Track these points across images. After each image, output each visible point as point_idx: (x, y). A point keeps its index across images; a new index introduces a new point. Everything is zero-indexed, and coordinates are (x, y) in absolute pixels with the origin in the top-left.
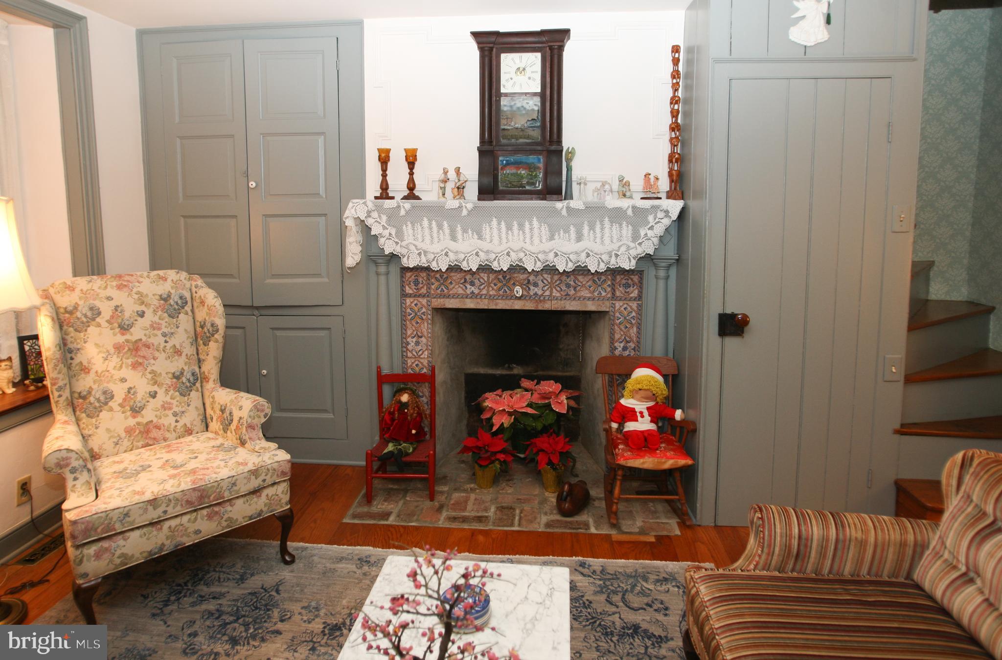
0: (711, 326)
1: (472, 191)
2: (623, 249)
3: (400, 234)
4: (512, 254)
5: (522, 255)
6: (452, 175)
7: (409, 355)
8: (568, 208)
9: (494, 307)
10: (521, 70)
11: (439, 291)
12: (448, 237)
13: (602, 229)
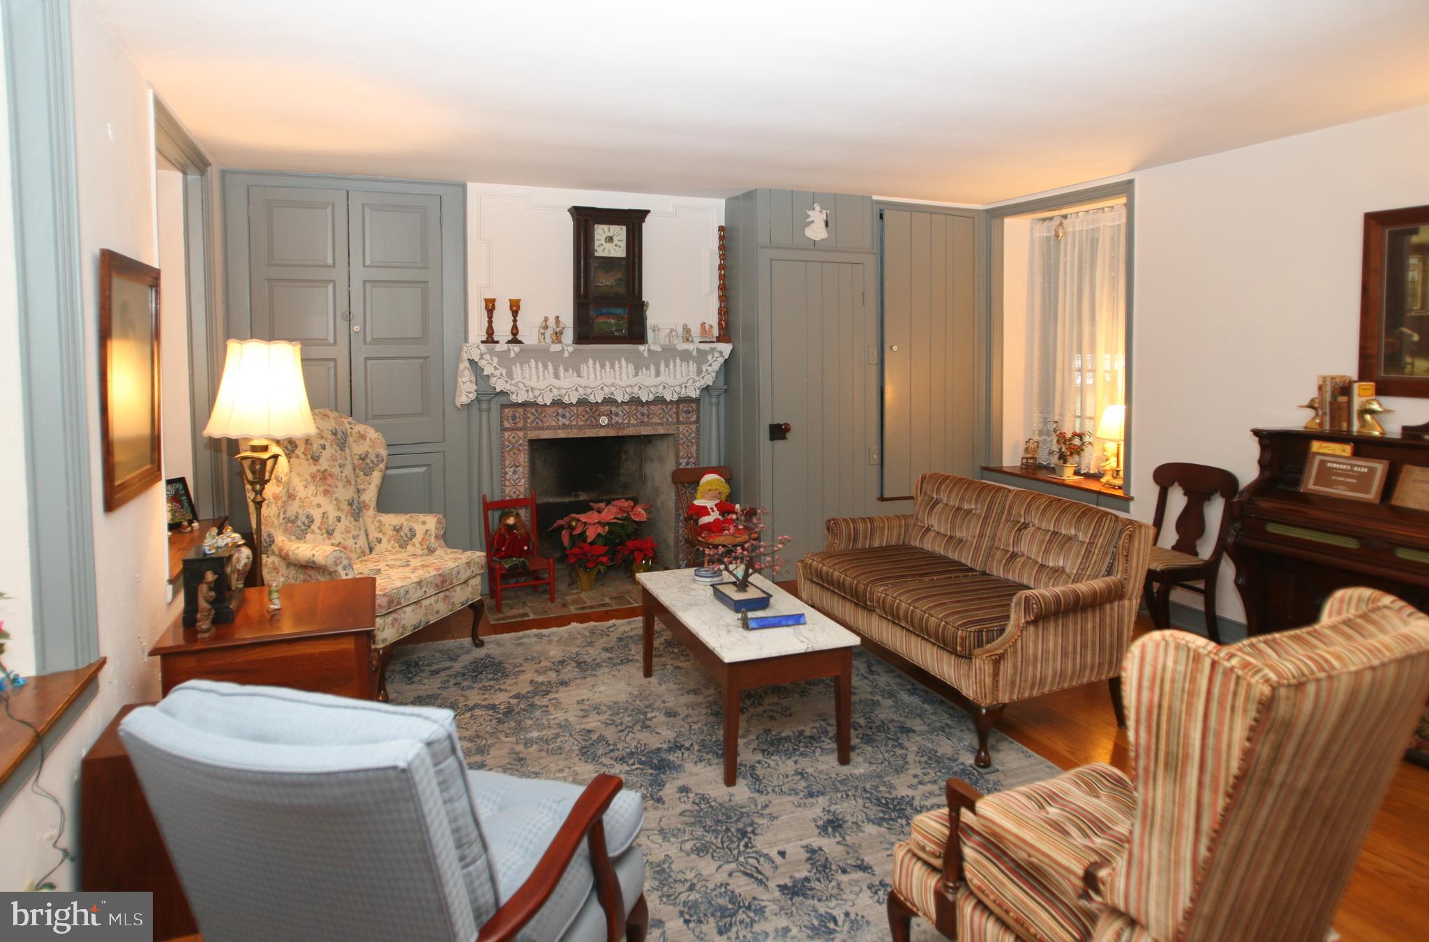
0: (764, 433)
2: (690, 382)
3: (510, 375)
4: (605, 388)
5: (613, 389)
6: (551, 322)
7: (508, 483)
8: (649, 350)
9: (582, 436)
10: (610, 239)
11: (534, 424)
12: (552, 375)
13: (675, 366)
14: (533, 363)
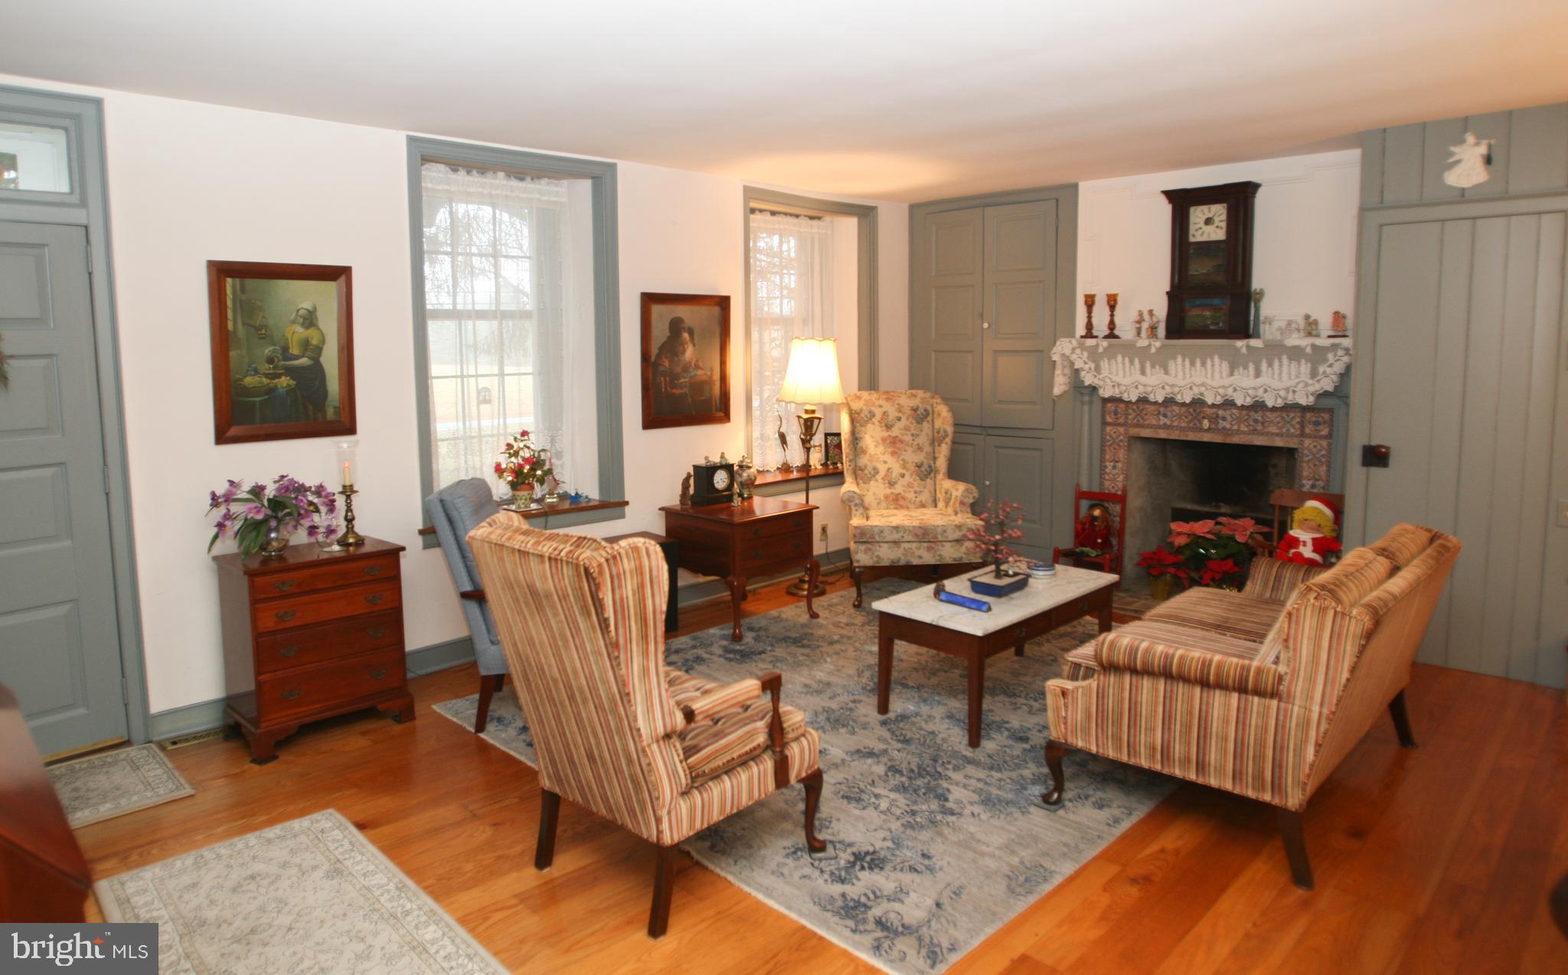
0: (1355, 457)
1: (1161, 331)
2: (1301, 385)
3: (1098, 369)
4: (1195, 388)
5: (1203, 389)
6: (1146, 316)
7: (1107, 477)
8: (1248, 347)
9: (1185, 438)
10: (1208, 221)
11: (1135, 421)
12: (1138, 372)
13: (1281, 366)
14: (1119, 358)
